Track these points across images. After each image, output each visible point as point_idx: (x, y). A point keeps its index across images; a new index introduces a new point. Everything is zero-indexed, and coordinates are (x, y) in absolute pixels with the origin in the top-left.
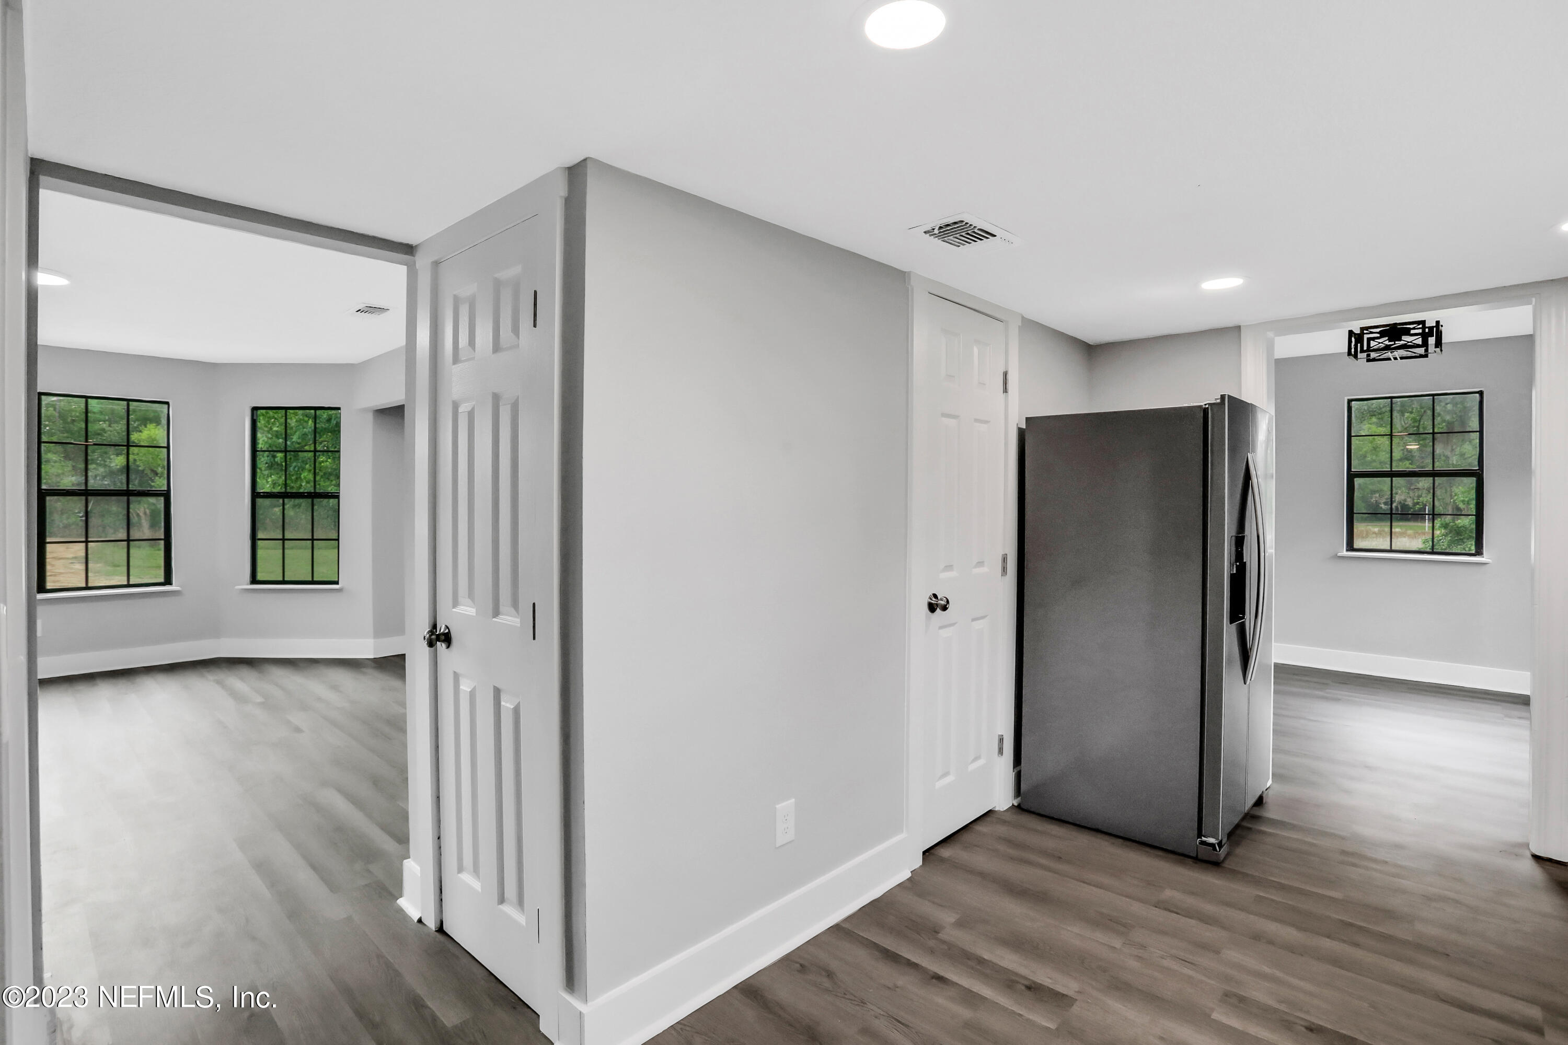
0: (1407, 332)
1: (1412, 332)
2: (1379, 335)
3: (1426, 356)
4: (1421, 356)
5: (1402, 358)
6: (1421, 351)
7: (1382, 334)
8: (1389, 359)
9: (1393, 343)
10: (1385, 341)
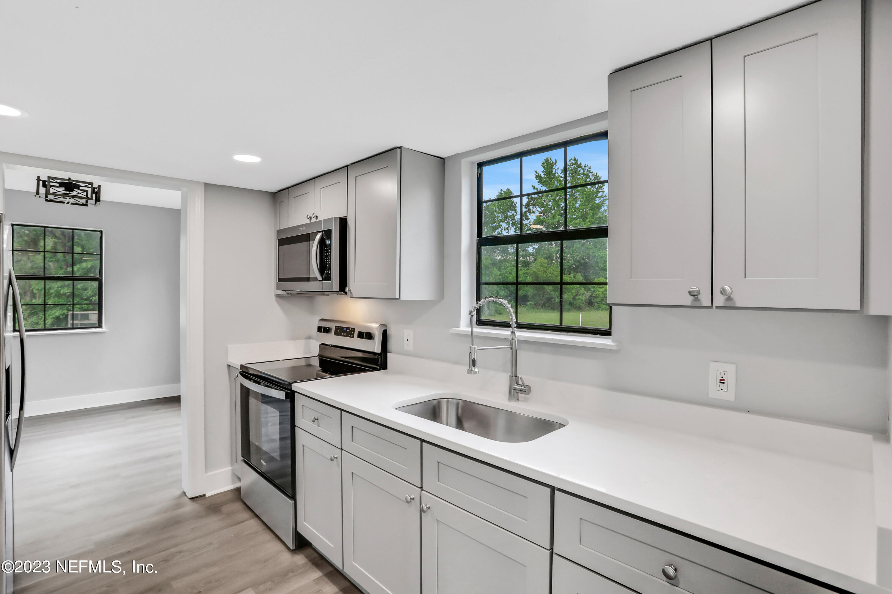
0: (78, 187)
1: (81, 188)
2: (57, 185)
3: (86, 205)
4: (83, 205)
5: (72, 204)
6: (83, 201)
7: (61, 185)
8: (64, 203)
9: (68, 192)
10: (62, 190)
